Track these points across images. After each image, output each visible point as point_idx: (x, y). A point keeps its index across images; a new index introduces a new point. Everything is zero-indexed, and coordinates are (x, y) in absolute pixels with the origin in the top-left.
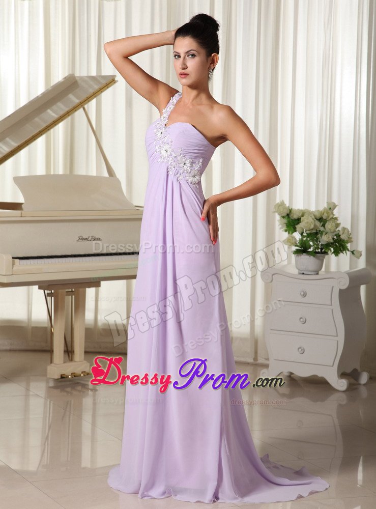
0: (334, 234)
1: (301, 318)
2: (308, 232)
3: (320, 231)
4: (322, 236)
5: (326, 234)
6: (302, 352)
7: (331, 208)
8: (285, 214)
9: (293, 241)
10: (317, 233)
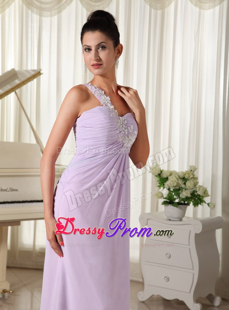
0: (192, 191)
1: (167, 254)
2: (173, 188)
3: (182, 188)
4: (182, 192)
5: (186, 189)
6: (167, 281)
7: (193, 170)
8: (157, 174)
9: (160, 195)
10: (179, 189)
